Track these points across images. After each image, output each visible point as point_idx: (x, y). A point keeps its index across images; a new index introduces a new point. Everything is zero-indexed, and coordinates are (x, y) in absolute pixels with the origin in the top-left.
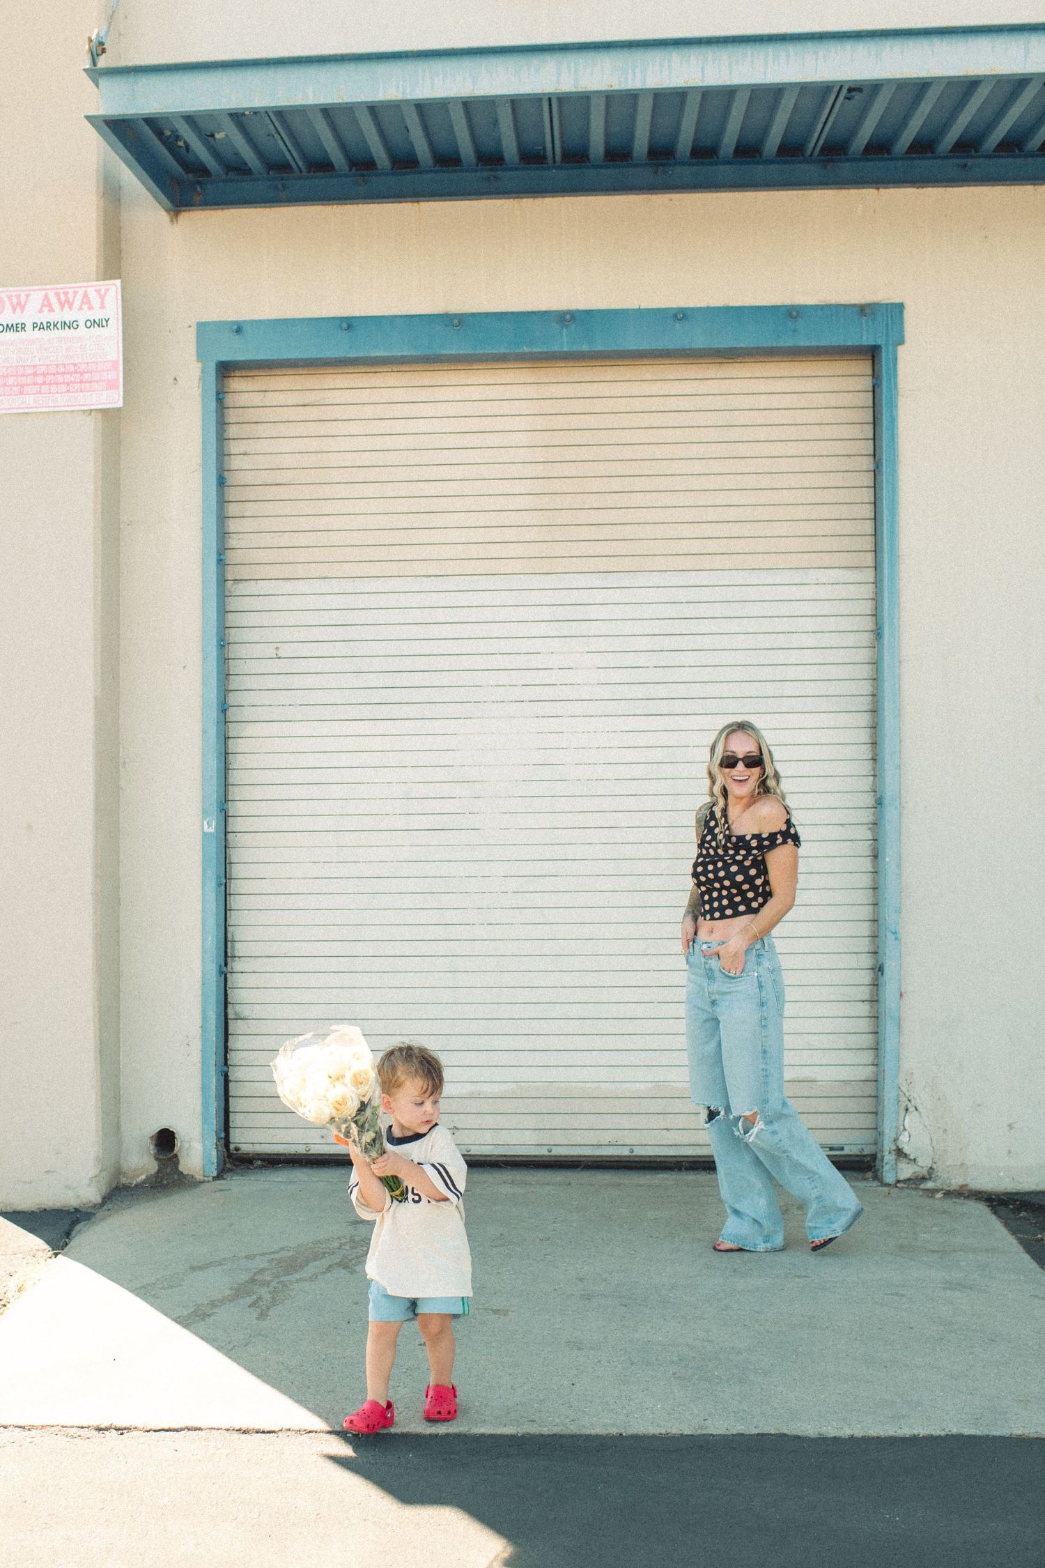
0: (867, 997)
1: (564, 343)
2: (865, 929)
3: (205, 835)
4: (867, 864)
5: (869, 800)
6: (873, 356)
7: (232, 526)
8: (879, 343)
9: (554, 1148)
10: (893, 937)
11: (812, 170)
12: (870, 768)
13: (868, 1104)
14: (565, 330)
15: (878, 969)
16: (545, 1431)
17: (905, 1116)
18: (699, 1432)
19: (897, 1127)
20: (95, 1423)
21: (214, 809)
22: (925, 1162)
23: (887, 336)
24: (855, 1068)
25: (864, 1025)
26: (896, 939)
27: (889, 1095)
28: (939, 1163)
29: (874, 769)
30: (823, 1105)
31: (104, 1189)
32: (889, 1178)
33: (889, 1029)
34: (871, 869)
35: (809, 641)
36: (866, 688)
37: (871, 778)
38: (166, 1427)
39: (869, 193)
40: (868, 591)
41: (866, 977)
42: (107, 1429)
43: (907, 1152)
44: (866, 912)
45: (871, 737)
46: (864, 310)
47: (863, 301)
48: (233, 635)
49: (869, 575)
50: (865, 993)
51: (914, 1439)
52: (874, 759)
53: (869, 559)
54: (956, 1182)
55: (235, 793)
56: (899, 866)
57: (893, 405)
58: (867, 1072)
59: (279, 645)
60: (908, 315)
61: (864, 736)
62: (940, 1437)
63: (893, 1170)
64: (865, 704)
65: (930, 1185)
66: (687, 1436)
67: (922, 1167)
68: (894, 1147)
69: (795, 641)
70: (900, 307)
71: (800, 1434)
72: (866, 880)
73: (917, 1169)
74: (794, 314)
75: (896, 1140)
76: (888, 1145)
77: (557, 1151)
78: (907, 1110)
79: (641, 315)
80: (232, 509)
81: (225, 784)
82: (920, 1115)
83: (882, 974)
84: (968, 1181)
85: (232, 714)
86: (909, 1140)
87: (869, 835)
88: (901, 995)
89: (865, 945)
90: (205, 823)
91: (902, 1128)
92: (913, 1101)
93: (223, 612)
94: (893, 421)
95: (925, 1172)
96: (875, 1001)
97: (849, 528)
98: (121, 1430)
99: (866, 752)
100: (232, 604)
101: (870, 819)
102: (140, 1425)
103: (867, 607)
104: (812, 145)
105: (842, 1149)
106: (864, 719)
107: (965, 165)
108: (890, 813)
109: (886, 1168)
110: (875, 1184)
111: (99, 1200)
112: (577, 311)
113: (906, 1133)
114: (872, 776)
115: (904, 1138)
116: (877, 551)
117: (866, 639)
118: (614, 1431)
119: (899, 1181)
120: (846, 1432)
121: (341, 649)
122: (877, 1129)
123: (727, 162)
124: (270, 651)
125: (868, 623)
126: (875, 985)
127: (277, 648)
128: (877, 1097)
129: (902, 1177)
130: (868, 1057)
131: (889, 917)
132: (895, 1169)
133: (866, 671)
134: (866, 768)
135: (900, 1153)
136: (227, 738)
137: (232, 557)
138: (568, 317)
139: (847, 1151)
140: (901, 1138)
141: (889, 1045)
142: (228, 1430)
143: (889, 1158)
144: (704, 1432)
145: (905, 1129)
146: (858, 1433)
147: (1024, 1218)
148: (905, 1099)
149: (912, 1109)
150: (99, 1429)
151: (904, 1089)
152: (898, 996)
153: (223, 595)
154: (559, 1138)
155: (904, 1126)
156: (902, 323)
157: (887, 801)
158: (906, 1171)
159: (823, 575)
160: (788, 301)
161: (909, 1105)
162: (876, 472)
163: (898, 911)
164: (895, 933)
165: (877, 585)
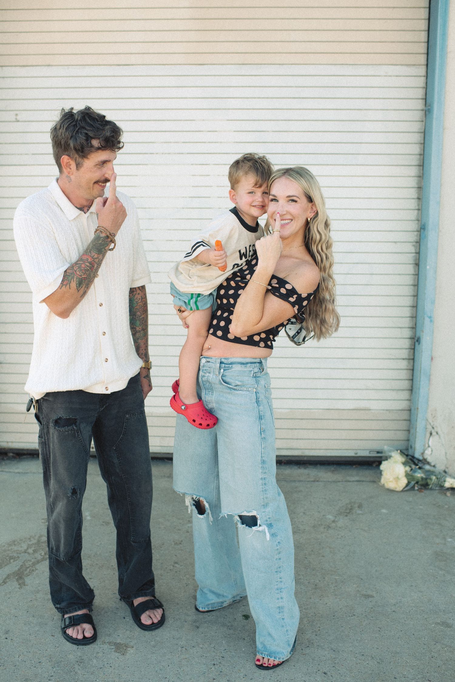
0: (406, 356)
2: (407, 312)
4: (410, 269)
5: (414, 226)
10: (429, 320)
12: (416, 204)
13: (403, 425)
15: (416, 340)
17: (430, 437)
19: (424, 446)
24: (395, 402)
25: (403, 375)
26: (431, 322)
27: (420, 425)
29: (419, 205)
33: (422, 380)
34: (413, 273)
36: (416, 149)
40: (421, 82)
41: (406, 344)
44: (408, 301)
45: (418, 183)
49: (422, 71)
50: (404, 353)
52: (419, 198)
53: (423, 59)
56: (435, 272)
58: (404, 405)
59: (17, 112)
61: (413, 182)
64: (415, 160)
72: (409, 280)
75: (423, 453)
78: (431, 434)
82: (440, 437)
83: (419, 344)
86: (431, 454)
87: (412, 250)
88: (432, 359)
89: (406, 322)
91: (427, 445)
92: (435, 428)
96: (412, 360)
97: (409, 37)
99: (413, 193)
101: (415, 239)
103: (420, 93)
106: (414, 171)
108: (431, 235)
113: (430, 449)
114: (416, 209)
115: (428, 451)
116: (428, 53)
117: (418, 115)
124: (11, 116)
125: (420, 105)
126: (413, 349)
127: (17, 115)
128: (411, 422)
130: (405, 395)
131: (427, 306)
133: (417, 138)
134: (413, 204)
140: (426, 452)
145: (429, 446)
148: (431, 427)
149: (434, 433)
151: (430, 421)
152: (430, 359)
155: (428, 444)
157: (429, 226)
159: (391, 70)
161: (433, 431)
163: (433, 302)
164: (430, 317)
165: (429, 75)
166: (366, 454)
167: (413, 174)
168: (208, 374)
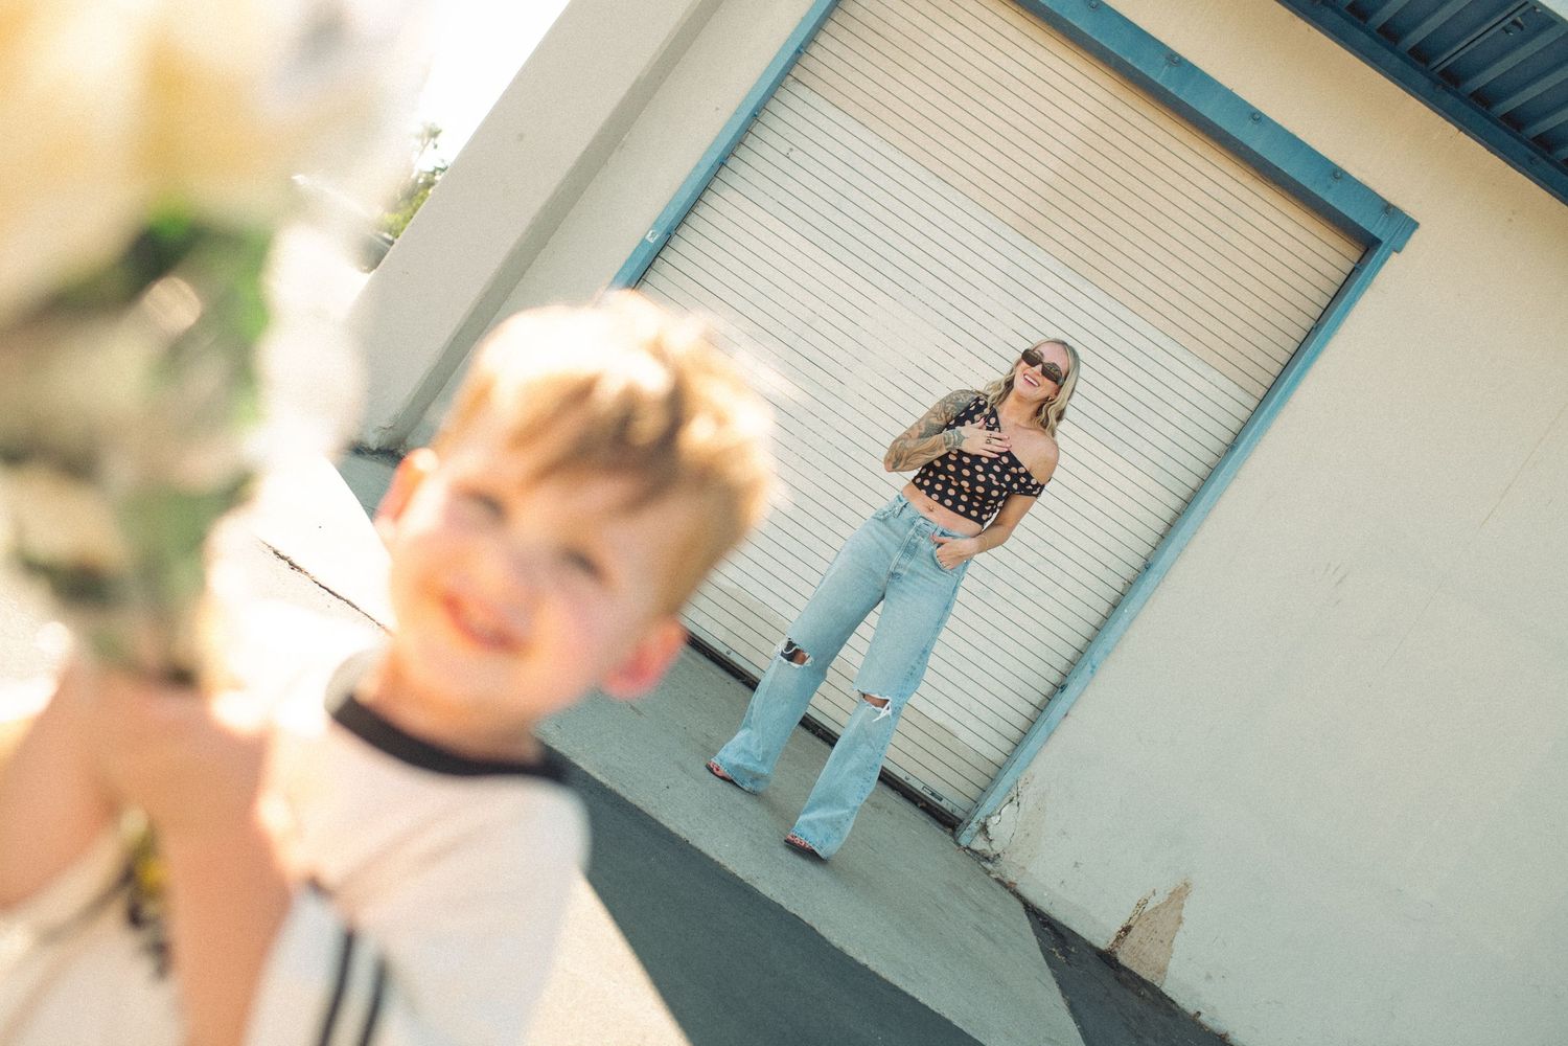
0: (1036, 702)
1: (1160, 76)
2: (1069, 653)
3: (644, 241)
4: (1104, 608)
5: (1138, 562)
6: (1368, 249)
7: (823, 38)
8: (1383, 239)
9: (733, 653)
10: (1090, 669)
11: (1424, 82)
12: (1155, 541)
13: (982, 781)
14: (1166, 67)
15: (1060, 687)
16: (629, 798)
17: (1007, 804)
18: (749, 882)
19: (994, 810)
20: (277, 548)
21: (664, 227)
22: (997, 847)
23: (1391, 240)
24: (991, 748)
25: (1021, 722)
26: (1092, 672)
27: (1006, 781)
28: (1007, 856)
29: (1158, 543)
30: (951, 759)
31: (384, 442)
32: (964, 840)
33: (1040, 732)
34: (1104, 613)
35: (1177, 419)
36: (1193, 482)
37: (1150, 549)
38: (331, 589)
39: (1452, 129)
40: (1244, 414)
41: (1046, 688)
42: (282, 558)
43: (990, 832)
44: (1079, 642)
45: (1172, 519)
46: (1388, 209)
47: (1392, 202)
48: (766, 117)
49: (1252, 404)
50: (1037, 699)
51: (914, 1000)
52: (1162, 537)
53: (1261, 392)
54: (1011, 877)
55: (685, 231)
56: (1130, 623)
57: (1361, 291)
58: (998, 757)
59: (794, 148)
60: (1416, 236)
61: (1168, 515)
62: (933, 1012)
63: (969, 837)
64: (1184, 493)
65: (989, 866)
66: (738, 878)
67: (992, 850)
68: (983, 820)
69: (1168, 412)
70: (1416, 225)
71: (826, 936)
72: (1095, 619)
73: (988, 848)
74: (1339, 174)
75: (989, 816)
76: (980, 816)
77: (733, 657)
78: (1011, 801)
79: (1230, 95)
80: (831, 26)
81: (682, 220)
82: (1017, 812)
83: (1061, 693)
84: (1019, 882)
85: (725, 173)
86: (997, 824)
87: (1120, 588)
88: (1066, 715)
89: (1061, 665)
90: (651, 232)
91: (997, 812)
92: (1020, 797)
93: (771, 94)
94: (1353, 302)
95: (992, 854)
96: (1040, 709)
97: (1262, 359)
98: (293, 566)
99: (1160, 527)
100: (782, 94)
101: (1129, 577)
102: (311, 573)
103: (1235, 425)
104: (1435, 64)
105: (941, 800)
106: (1176, 503)
107: (1533, 159)
108: (1152, 578)
109: (967, 832)
110: (950, 838)
111: (374, 449)
112: (1186, 60)
113: (999, 818)
114: (1154, 546)
115: (995, 820)
116: (1270, 391)
117: (1218, 447)
118: (683, 835)
119: (968, 848)
120: (864, 960)
121: (840, 185)
122: (977, 803)
123: (1368, 32)
124: (785, 147)
125: (1227, 437)
126: (1049, 698)
128: (993, 780)
129: (973, 847)
130: (1007, 746)
131: (1097, 654)
132: (973, 837)
133: (1201, 470)
134: (1152, 538)
135: (984, 828)
136: (707, 188)
137: (806, 61)
138: (1177, 58)
139: (943, 804)
140: (992, 818)
141: (1032, 745)
142: (379, 625)
143: (974, 826)
144: (753, 885)
145: (1000, 814)
146: (872, 966)
147: (1047, 932)
148: (1016, 793)
149: (1014, 803)
150: (276, 553)
151: (1020, 785)
152: (1063, 715)
153: (779, 83)
154: (742, 648)
155: (1001, 811)
156: (1409, 237)
157: (1155, 568)
158: (979, 844)
159: (1220, 380)
160: (1340, 163)
161: (1015, 799)
162: (1310, 334)
163: (1107, 653)
164: (1094, 667)
165: (1255, 413)
166: (918, 786)
167: (1174, 507)
168: (919, 537)
